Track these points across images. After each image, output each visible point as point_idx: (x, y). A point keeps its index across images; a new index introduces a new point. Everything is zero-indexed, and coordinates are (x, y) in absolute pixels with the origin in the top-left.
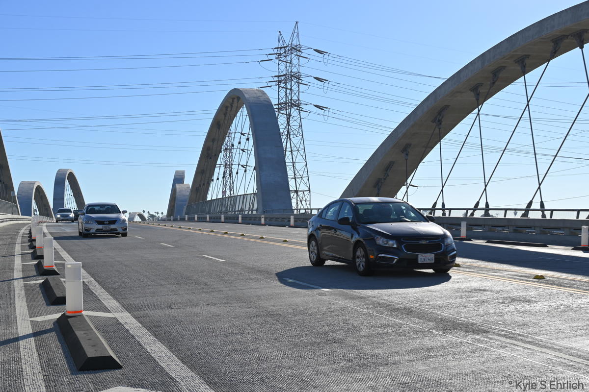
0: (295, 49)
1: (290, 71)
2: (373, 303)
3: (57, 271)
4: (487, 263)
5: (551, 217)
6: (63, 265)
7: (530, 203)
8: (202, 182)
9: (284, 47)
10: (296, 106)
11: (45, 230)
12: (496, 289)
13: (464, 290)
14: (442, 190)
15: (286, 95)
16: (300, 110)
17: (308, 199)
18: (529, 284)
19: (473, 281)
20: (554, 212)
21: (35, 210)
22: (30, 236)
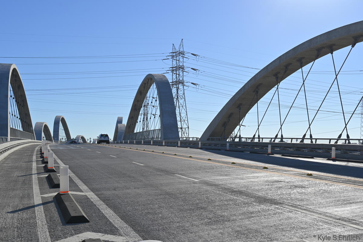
0: (181, 53)
1: (178, 65)
2: (222, 188)
3: (55, 170)
4: (282, 167)
5: (316, 142)
6: (59, 167)
7: (305, 135)
8: (132, 123)
9: (176, 52)
10: (181, 83)
11: (49, 148)
12: (287, 181)
14: (258, 128)
15: (176, 77)
16: (183, 85)
17: (188, 132)
18: (304, 178)
19: (274, 176)
20: (317, 140)
21: (44, 137)
22: (41, 151)
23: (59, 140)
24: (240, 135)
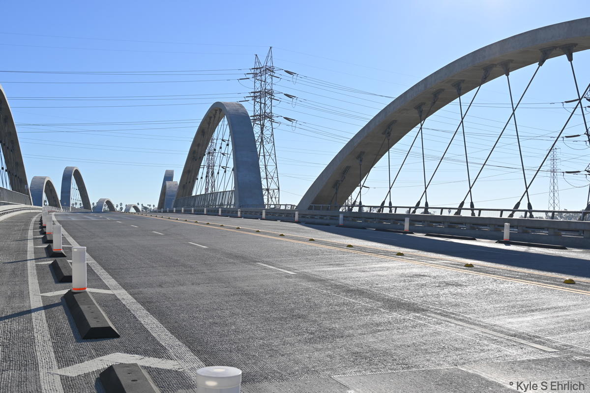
0: (269, 70)
1: (264, 88)
2: (331, 286)
3: (64, 253)
4: (426, 253)
5: (479, 215)
6: (70, 249)
7: (462, 203)
8: (188, 181)
9: (260, 68)
10: (269, 118)
11: (54, 219)
12: (433, 274)
13: (407, 275)
14: (390, 191)
15: (261, 108)
16: (272, 121)
17: (278, 196)
18: (461, 271)
19: (414, 268)
20: (482, 211)
21: (45, 201)
22: (41, 224)
23: (71, 205)
24: (360, 202)
